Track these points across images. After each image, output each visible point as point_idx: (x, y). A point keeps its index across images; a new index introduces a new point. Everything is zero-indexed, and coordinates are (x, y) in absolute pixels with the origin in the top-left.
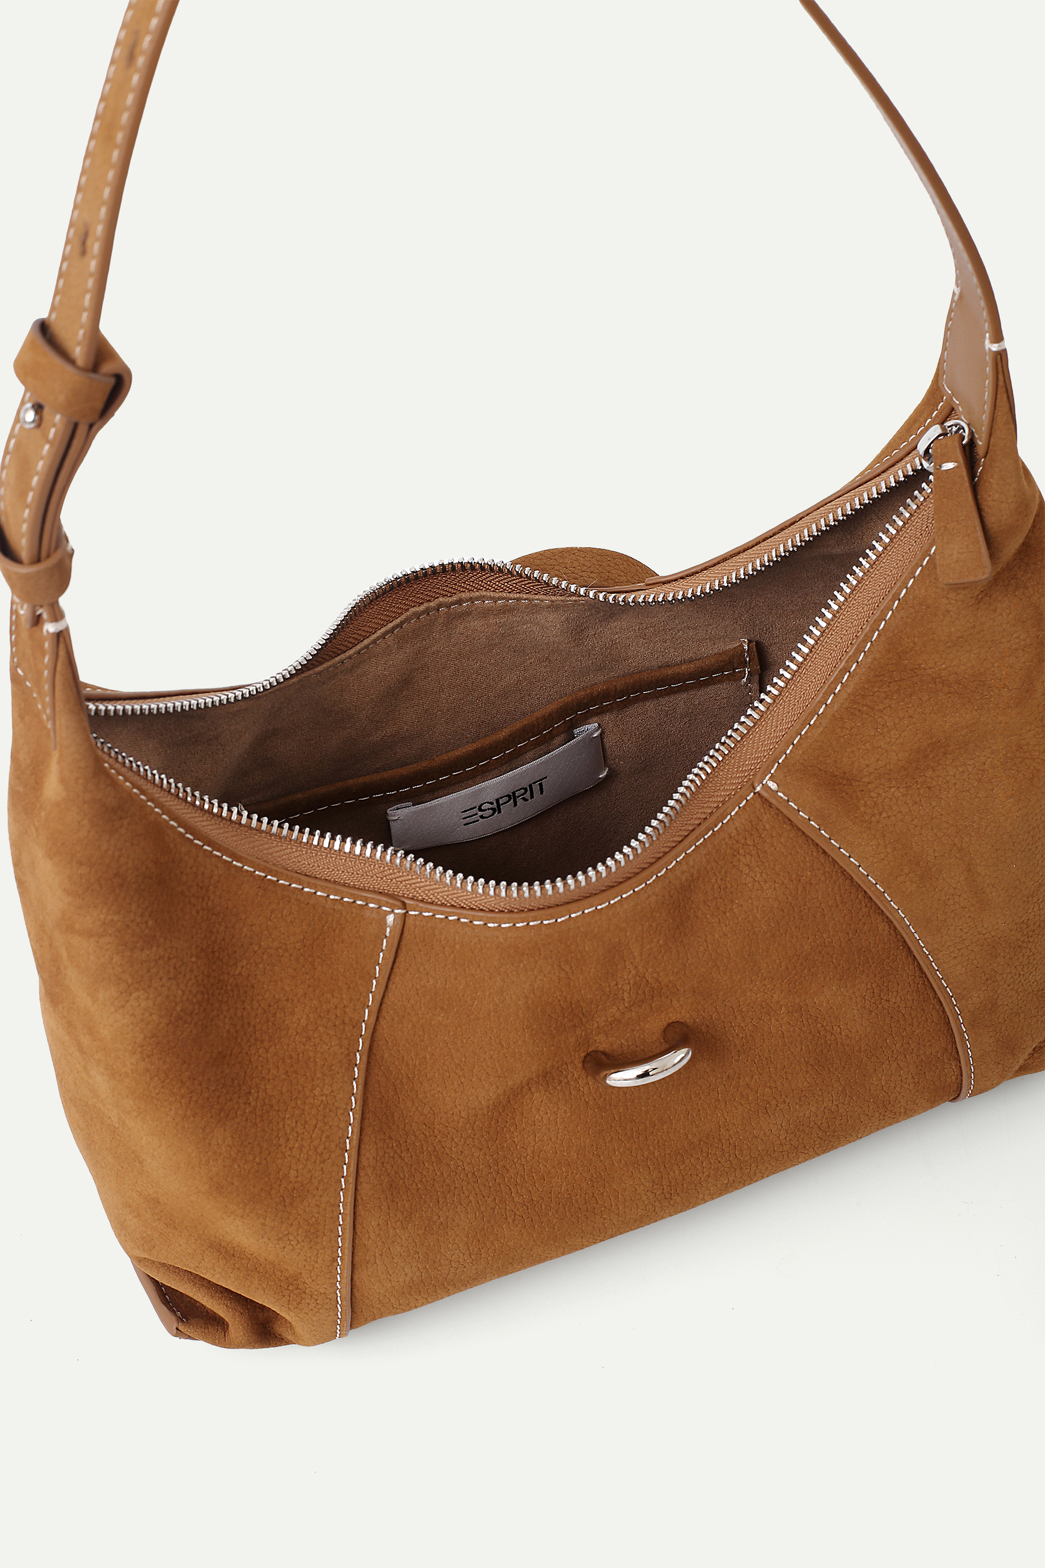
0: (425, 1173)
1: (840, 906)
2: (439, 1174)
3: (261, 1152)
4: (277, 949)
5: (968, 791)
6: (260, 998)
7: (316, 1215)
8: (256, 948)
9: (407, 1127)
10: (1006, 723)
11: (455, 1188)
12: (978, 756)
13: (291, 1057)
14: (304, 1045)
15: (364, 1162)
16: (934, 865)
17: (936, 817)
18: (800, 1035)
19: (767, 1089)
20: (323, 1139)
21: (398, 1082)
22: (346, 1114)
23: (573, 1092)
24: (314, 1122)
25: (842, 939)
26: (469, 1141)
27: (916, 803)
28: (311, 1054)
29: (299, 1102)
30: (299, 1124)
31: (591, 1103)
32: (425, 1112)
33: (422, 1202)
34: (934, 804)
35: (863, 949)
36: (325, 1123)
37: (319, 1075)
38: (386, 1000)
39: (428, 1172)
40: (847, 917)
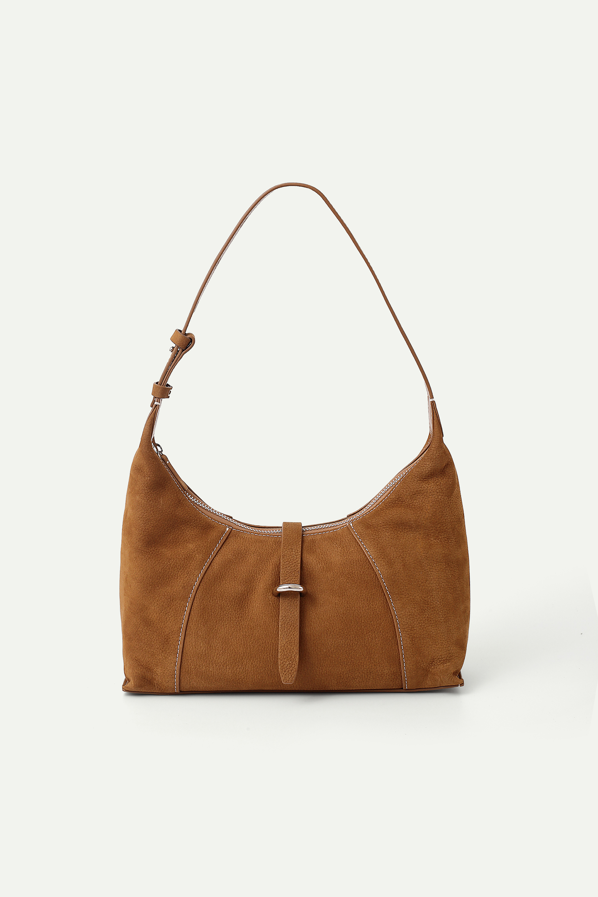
0: (216, 610)
1: (359, 562)
2: (220, 613)
3: (169, 578)
4: (194, 526)
5: (409, 541)
6: (184, 537)
7: (179, 608)
8: (189, 523)
9: (215, 593)
10: (425, 524)
11: (223, 620)
12: (415, 533)
13: (187, 555)
14: (192, 553)
15: (197, 596)
16: (393, 559)
17: (397, 545)
18: (341, 606)
19: (328, 623)
20: (187, 582)
21: (216, 578)
22: (196, 577)
23: (267, 599)
24: (186, 575)
25: (358, 573)
26: (232, 606)
27: (392, 539)
28: (193, 556)
29: (185, 568)
30: (182, 575)
31: (271, 604)
32: (222, 591)
33: (212, 619)
34: (397, 541)
35: (366, 581)
36: (189, 577)
37: (193, 563)
38: (219, 552)
39: (217, 611)
40: (361, 566)
